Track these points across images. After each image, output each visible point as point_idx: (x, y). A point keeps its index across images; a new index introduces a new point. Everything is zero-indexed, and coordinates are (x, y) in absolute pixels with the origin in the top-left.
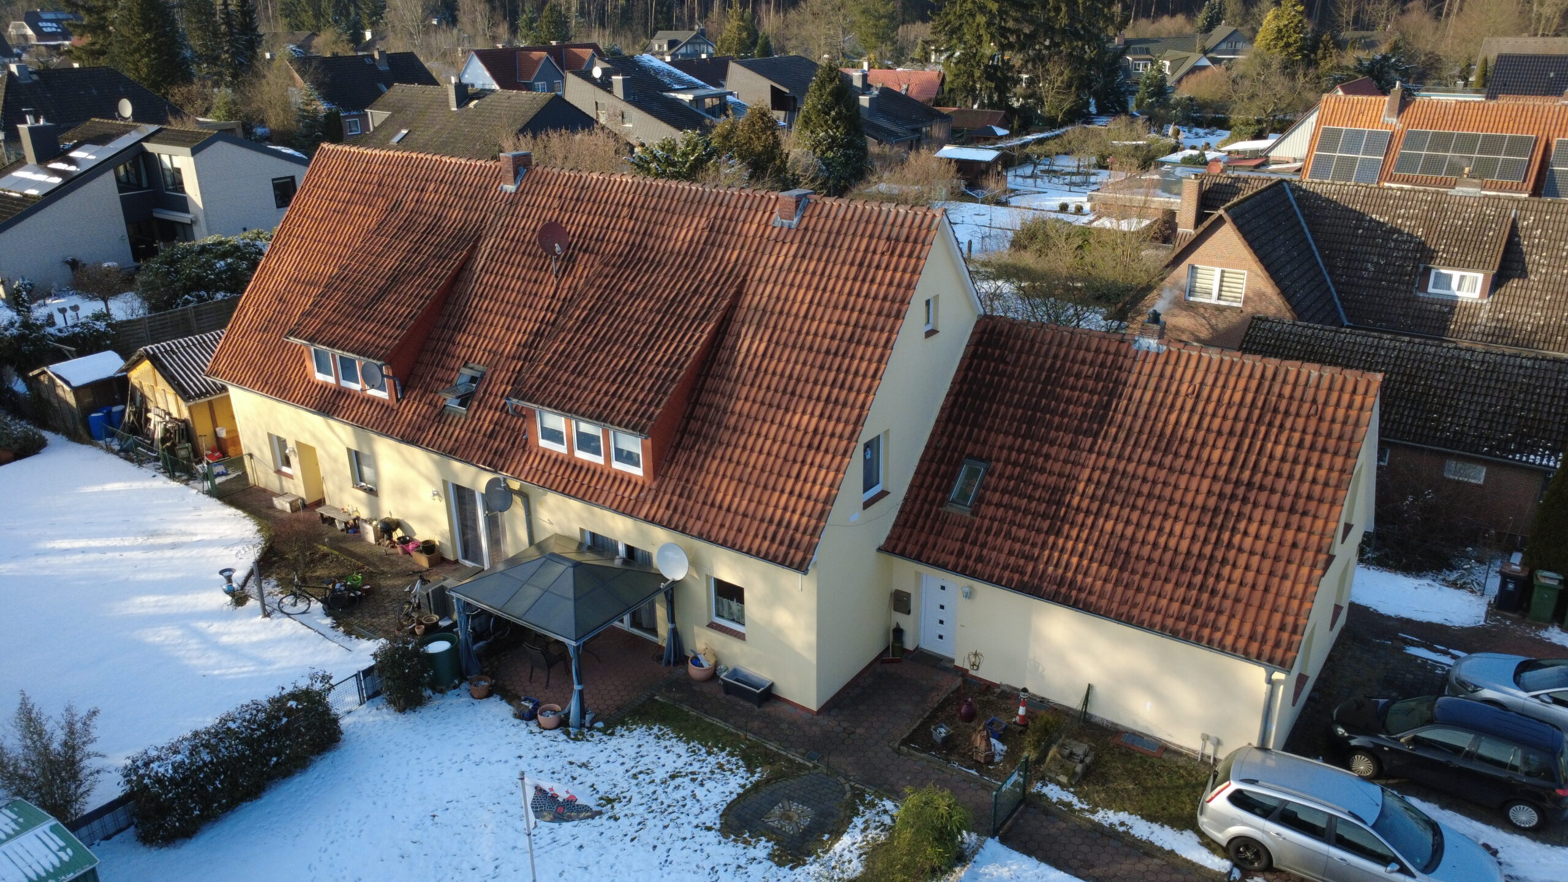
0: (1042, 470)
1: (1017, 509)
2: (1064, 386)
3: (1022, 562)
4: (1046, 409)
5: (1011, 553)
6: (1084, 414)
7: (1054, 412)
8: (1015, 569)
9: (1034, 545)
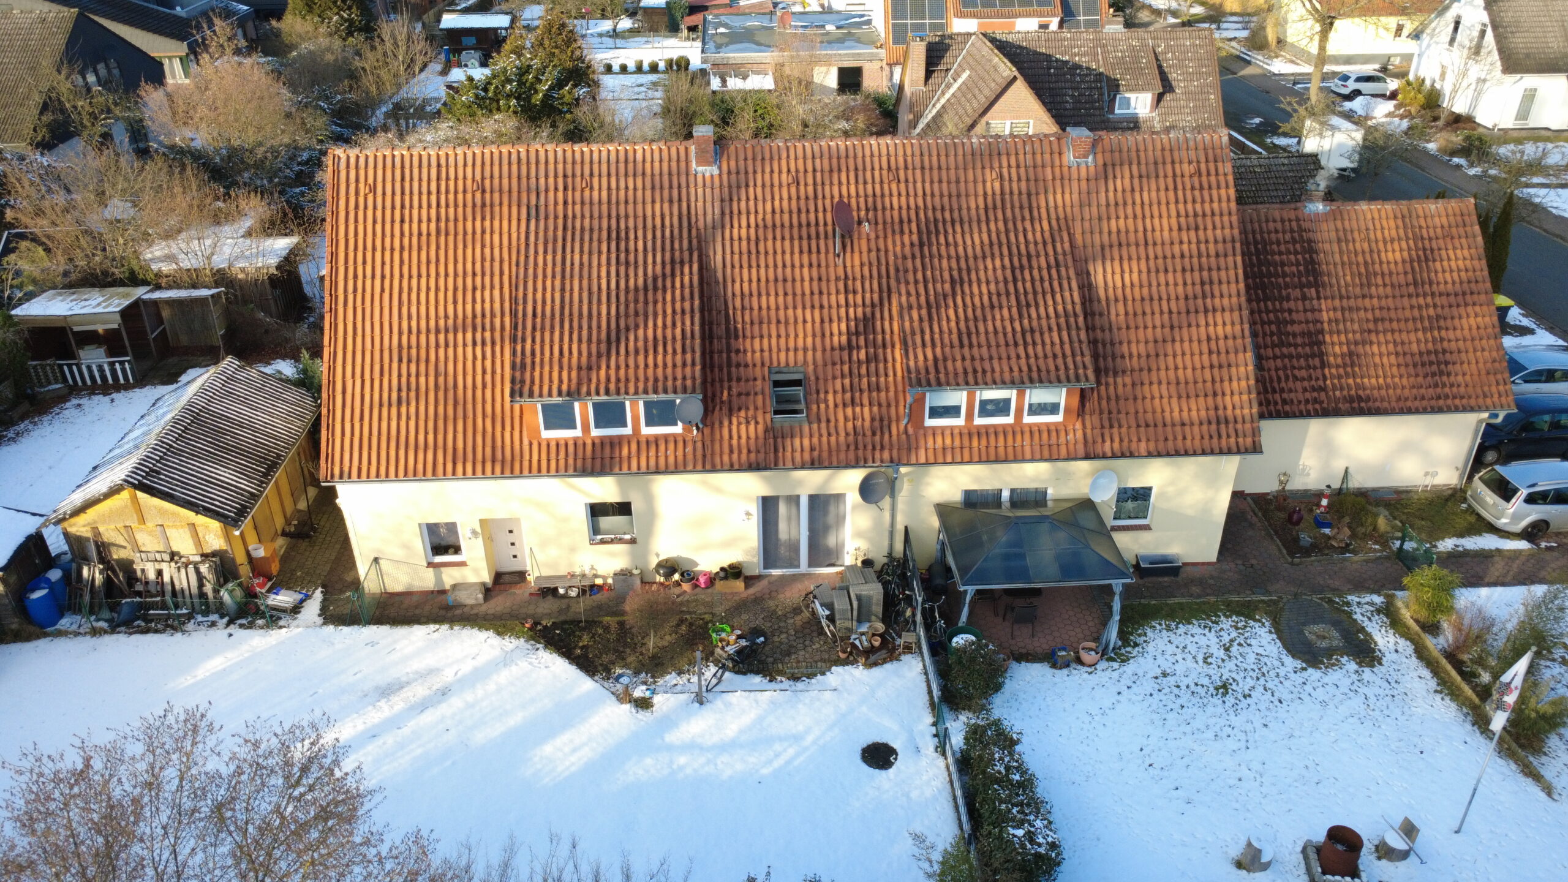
0: (1293, 322)
1: (1291, 357)
2: (1273, 253)
3: (1315, 394)
4: (1270, 275)
5: (1305, 390)
6: (1299, 272)
7: (1277, 275)
8: (1315, 401)
9: (1317, 379)
